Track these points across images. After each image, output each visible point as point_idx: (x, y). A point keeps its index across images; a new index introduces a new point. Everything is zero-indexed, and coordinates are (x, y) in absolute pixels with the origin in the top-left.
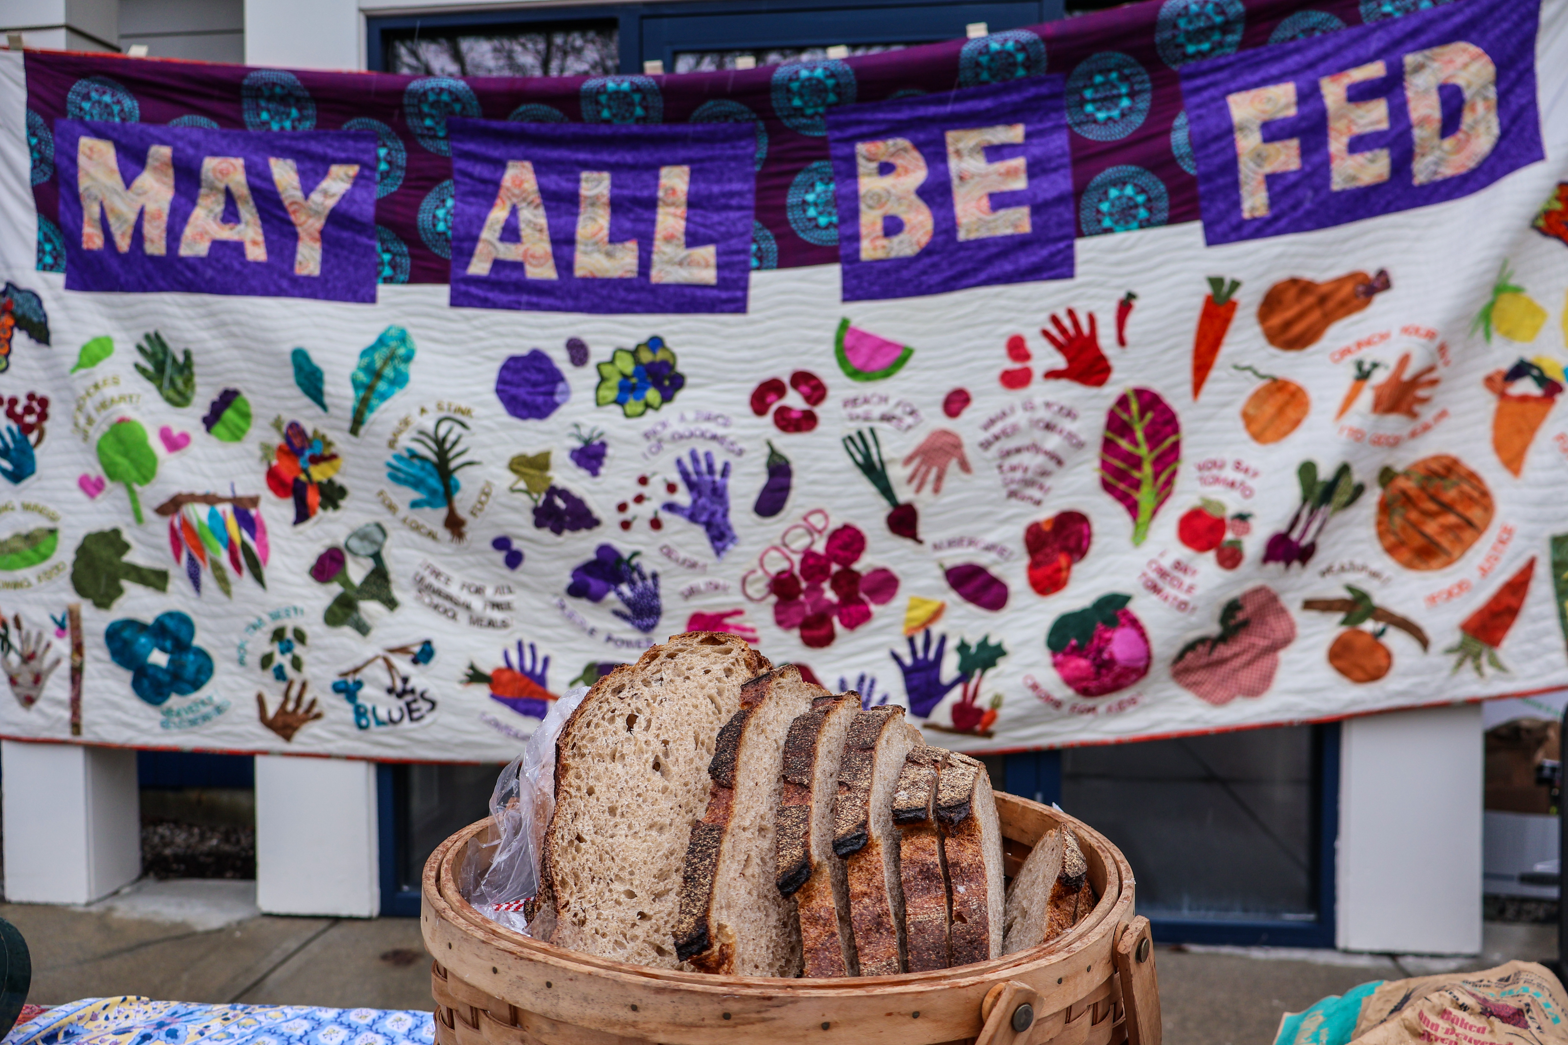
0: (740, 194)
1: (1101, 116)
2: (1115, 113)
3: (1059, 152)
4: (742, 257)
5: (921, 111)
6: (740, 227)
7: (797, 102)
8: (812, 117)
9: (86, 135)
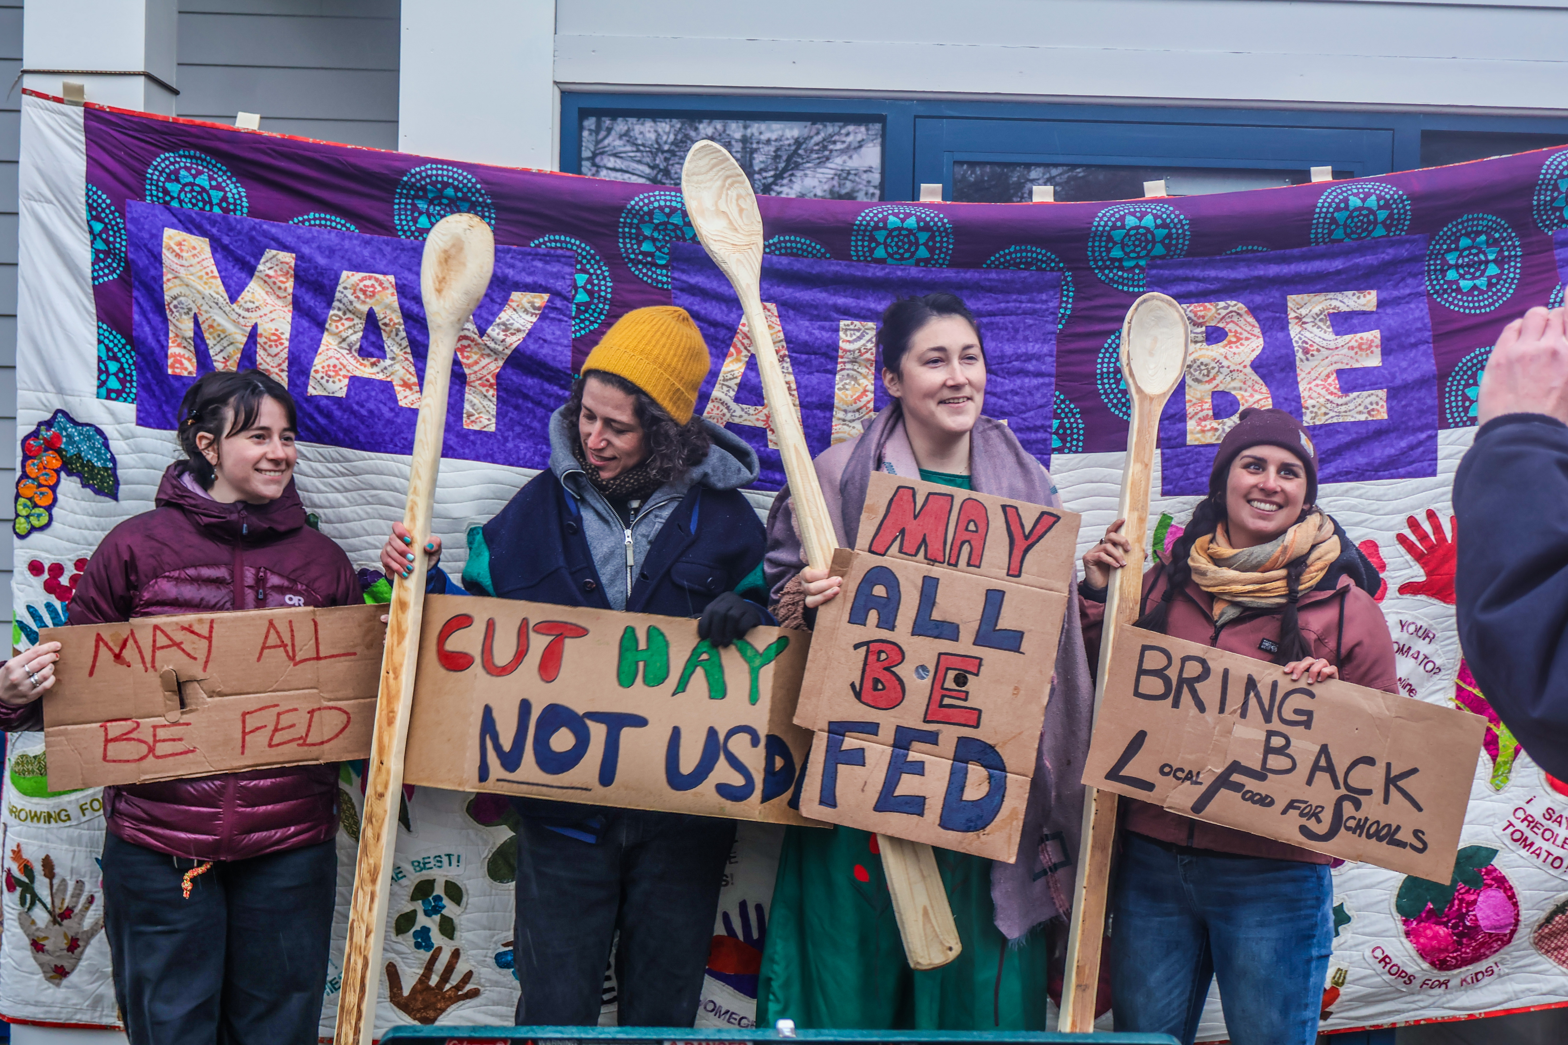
0: (1039, 357)
1: (1465, 284)
2: (1482, 283)
3: (1419, 325)
4: (1040, 435)
5: (1261, 271)
6: (1039, 399)
7: (1117, 253)
8: (1131, 270)
9: (173, 226)
